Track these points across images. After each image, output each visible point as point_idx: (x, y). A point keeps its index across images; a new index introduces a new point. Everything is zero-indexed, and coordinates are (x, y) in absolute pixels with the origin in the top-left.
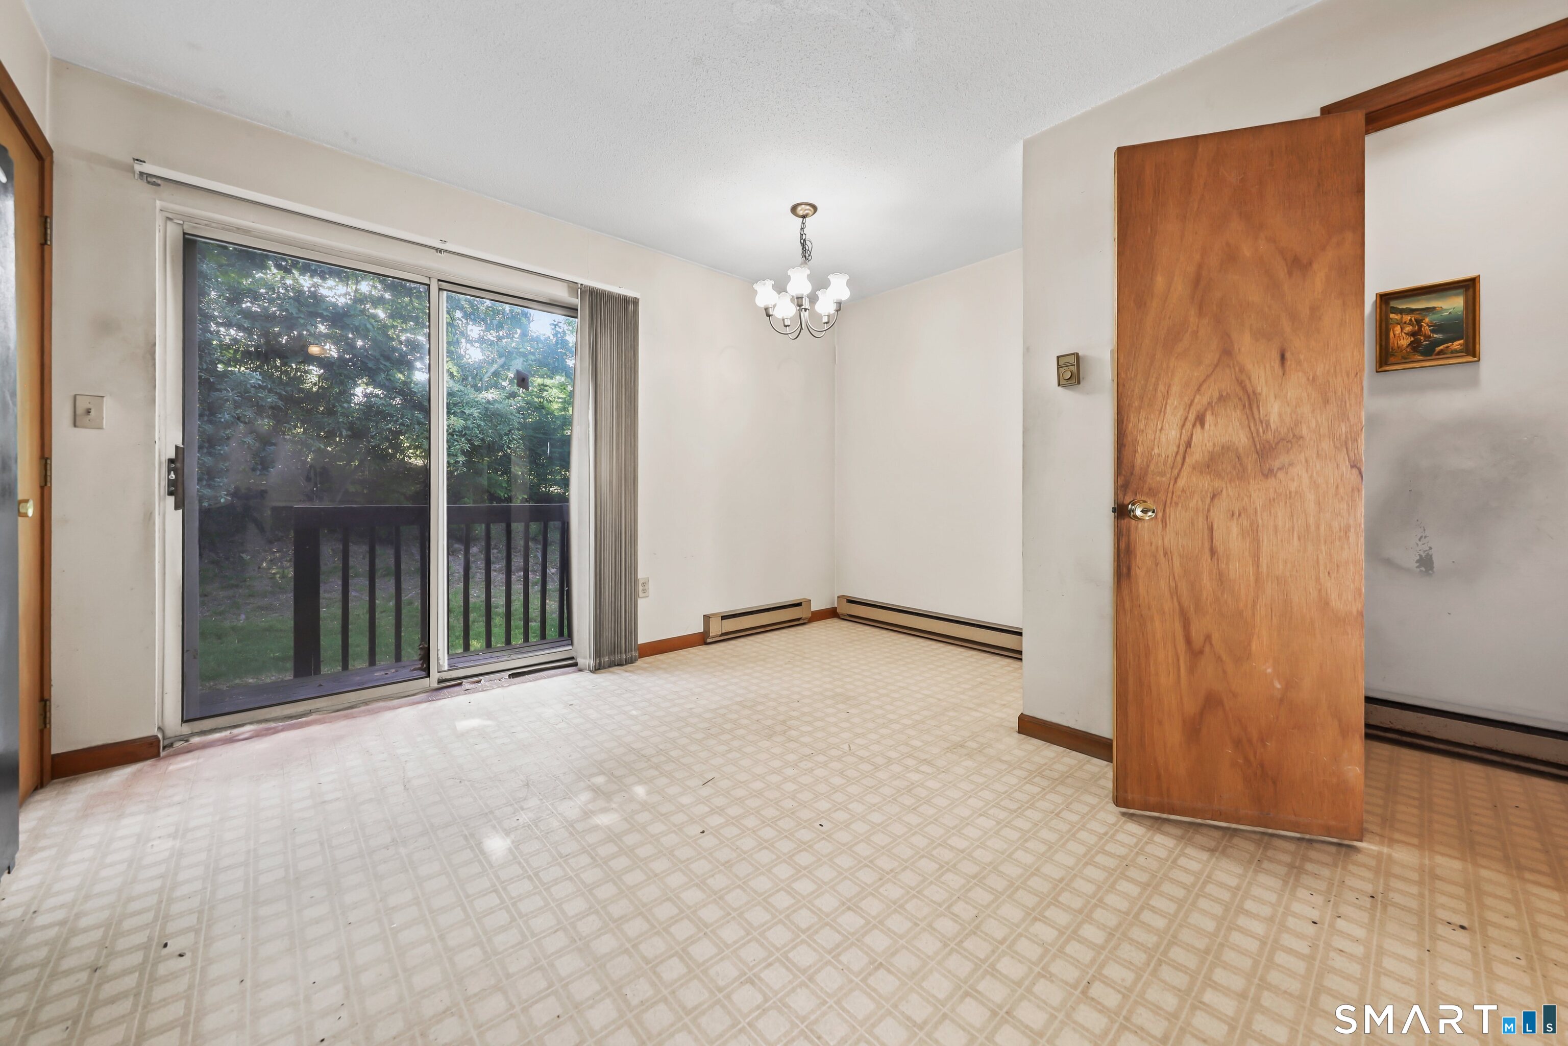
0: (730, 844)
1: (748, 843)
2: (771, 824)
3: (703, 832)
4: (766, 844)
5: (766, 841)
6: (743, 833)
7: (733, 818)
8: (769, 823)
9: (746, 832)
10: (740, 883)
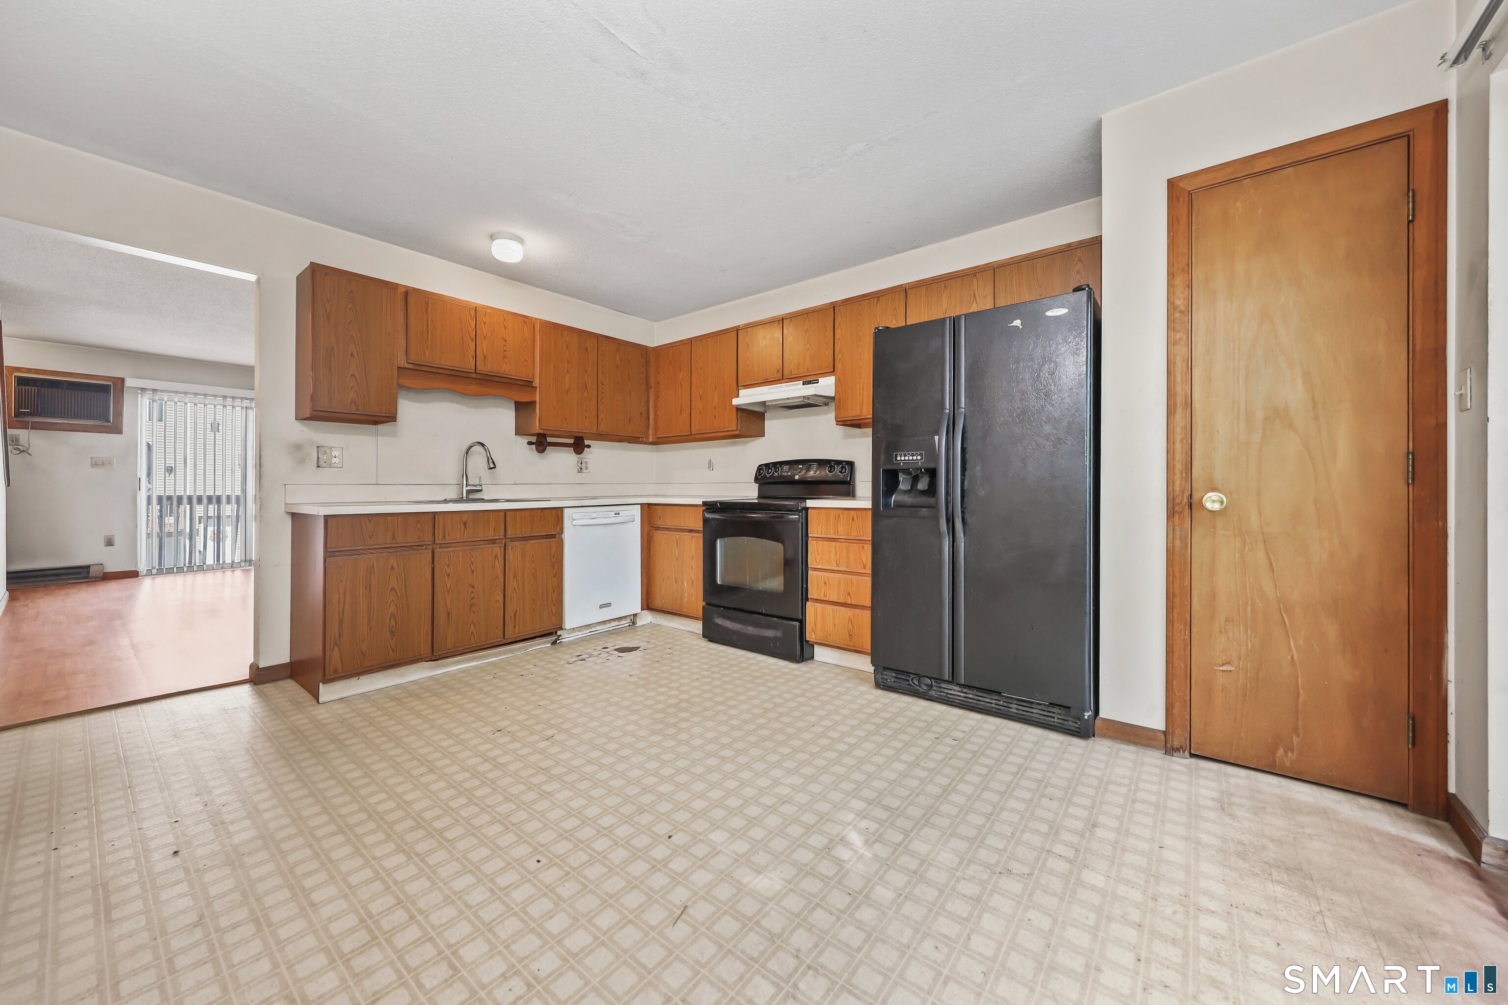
0: (641, 828)
1: (623, 831)
2: (596, 855)
3: (670, 837)
4: (605, 832)
5: (605, 835)
6: (628, 841)
7: (640, 857)
8: (598, 857)
9: (625, 842)
10: (630, 799)
